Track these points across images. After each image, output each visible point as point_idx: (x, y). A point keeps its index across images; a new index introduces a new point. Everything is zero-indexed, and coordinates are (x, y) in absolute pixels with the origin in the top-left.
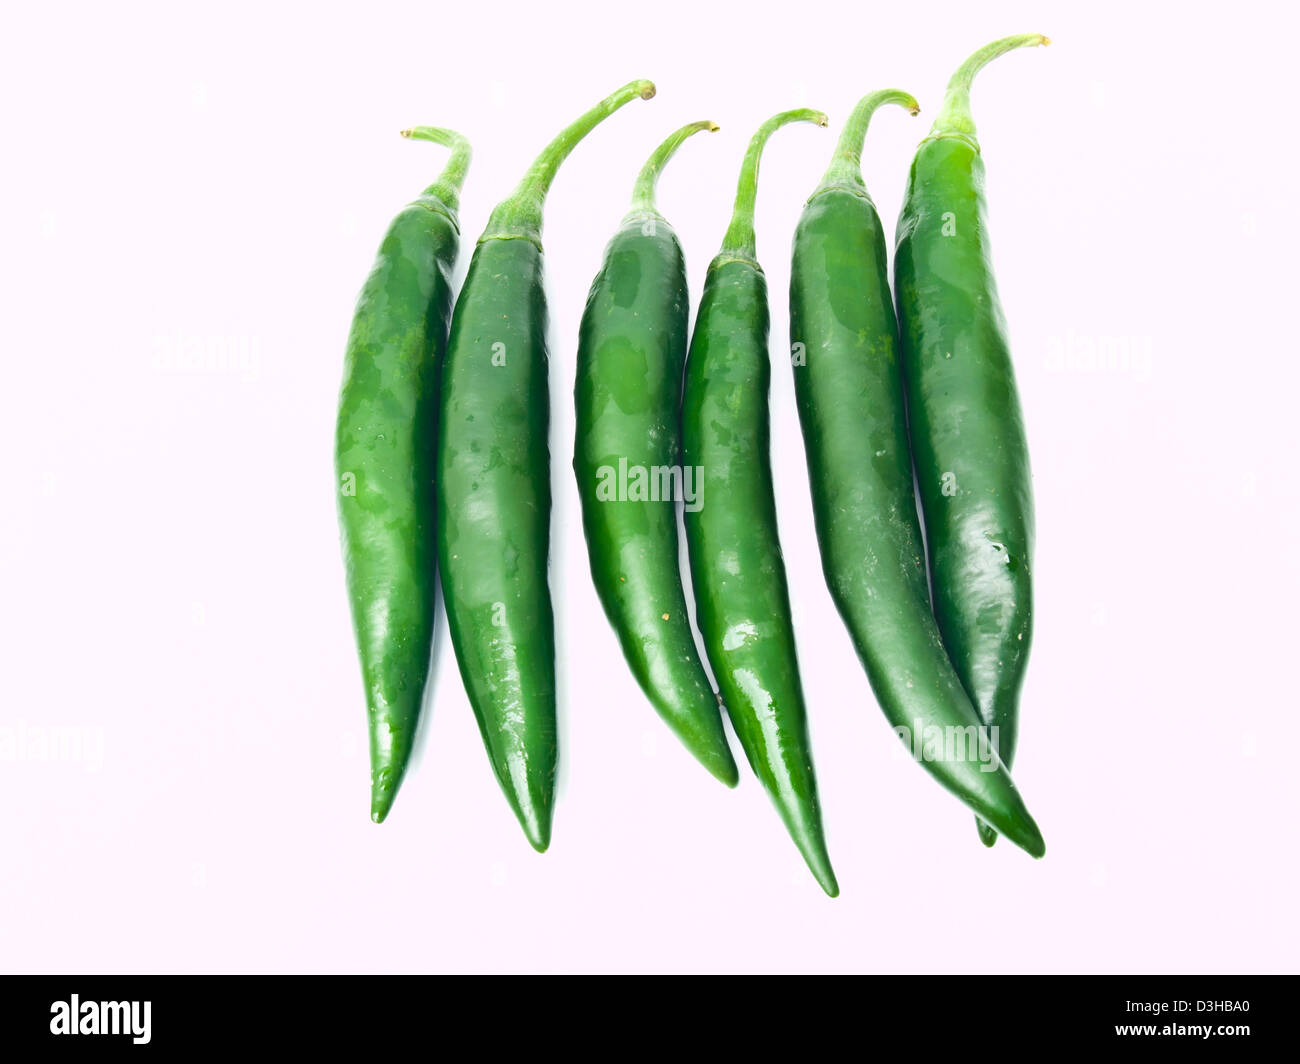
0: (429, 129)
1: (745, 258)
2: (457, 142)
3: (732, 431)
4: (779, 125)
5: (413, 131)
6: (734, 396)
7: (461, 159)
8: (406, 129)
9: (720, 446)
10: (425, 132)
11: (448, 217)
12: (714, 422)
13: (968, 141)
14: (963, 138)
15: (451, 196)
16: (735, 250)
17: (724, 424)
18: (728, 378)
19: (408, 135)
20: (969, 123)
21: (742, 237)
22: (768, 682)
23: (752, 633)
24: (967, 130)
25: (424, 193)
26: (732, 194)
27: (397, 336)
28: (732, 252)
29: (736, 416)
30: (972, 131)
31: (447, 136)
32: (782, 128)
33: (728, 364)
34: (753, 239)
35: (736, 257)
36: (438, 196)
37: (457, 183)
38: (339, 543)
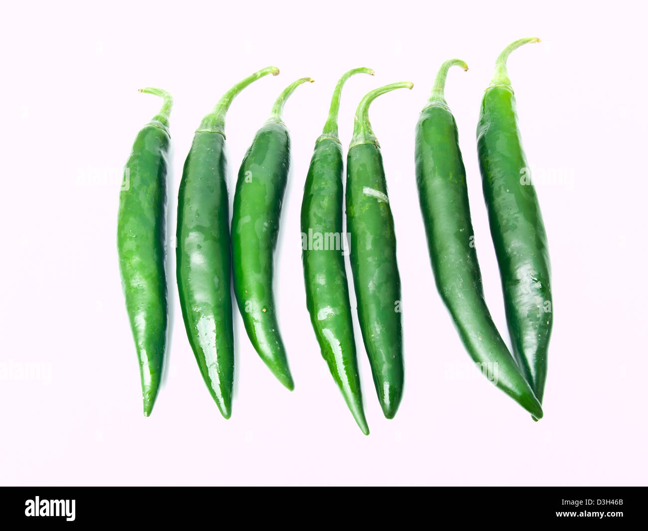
0: (151, 89)
1: (332, 137)
2: (166, 95)
3: (323, 218)
4: (351, 75)
5: (144, 89)
6: (324, 201)
7: (169, 103)
8: (141, 88)
9: (318, 225)
10: (150, 90)
11: (165, 130)
12: (315, 213)
13: (509, 89)
14: (506, 87)
15: (166, 120)
16: (328, 133)
17: (320, 215)
18: (322, 193)
19: (142, 91)
20: (508, 80)
21: (331, 127)
22: (338, 334)
23: (331, 312)
24: (507, 83)
25: (154, 119)
26: (328, 107)
27: (145, 187)
28: (327, 134)
29: (325, 211)
30: (509, 84)
31: (162, 93)
32: (353, 76)
33: (322, 187)
34: (337, 128)
35: (328, 137)
36: (160, 121)
37: (168, 114)
38: (121, 285)
